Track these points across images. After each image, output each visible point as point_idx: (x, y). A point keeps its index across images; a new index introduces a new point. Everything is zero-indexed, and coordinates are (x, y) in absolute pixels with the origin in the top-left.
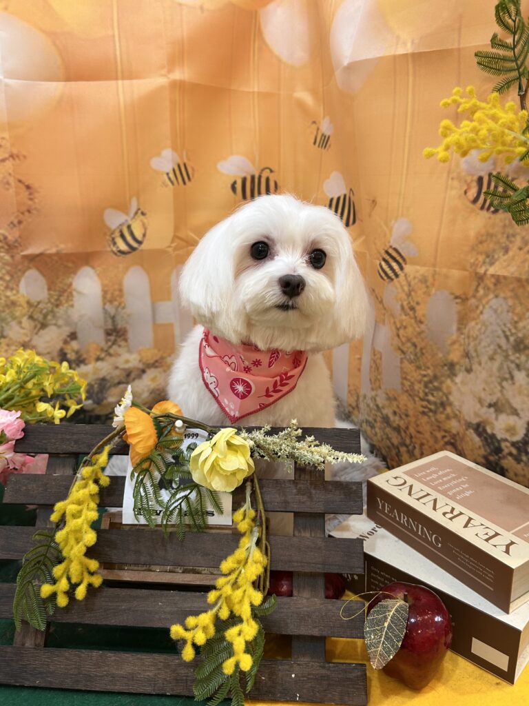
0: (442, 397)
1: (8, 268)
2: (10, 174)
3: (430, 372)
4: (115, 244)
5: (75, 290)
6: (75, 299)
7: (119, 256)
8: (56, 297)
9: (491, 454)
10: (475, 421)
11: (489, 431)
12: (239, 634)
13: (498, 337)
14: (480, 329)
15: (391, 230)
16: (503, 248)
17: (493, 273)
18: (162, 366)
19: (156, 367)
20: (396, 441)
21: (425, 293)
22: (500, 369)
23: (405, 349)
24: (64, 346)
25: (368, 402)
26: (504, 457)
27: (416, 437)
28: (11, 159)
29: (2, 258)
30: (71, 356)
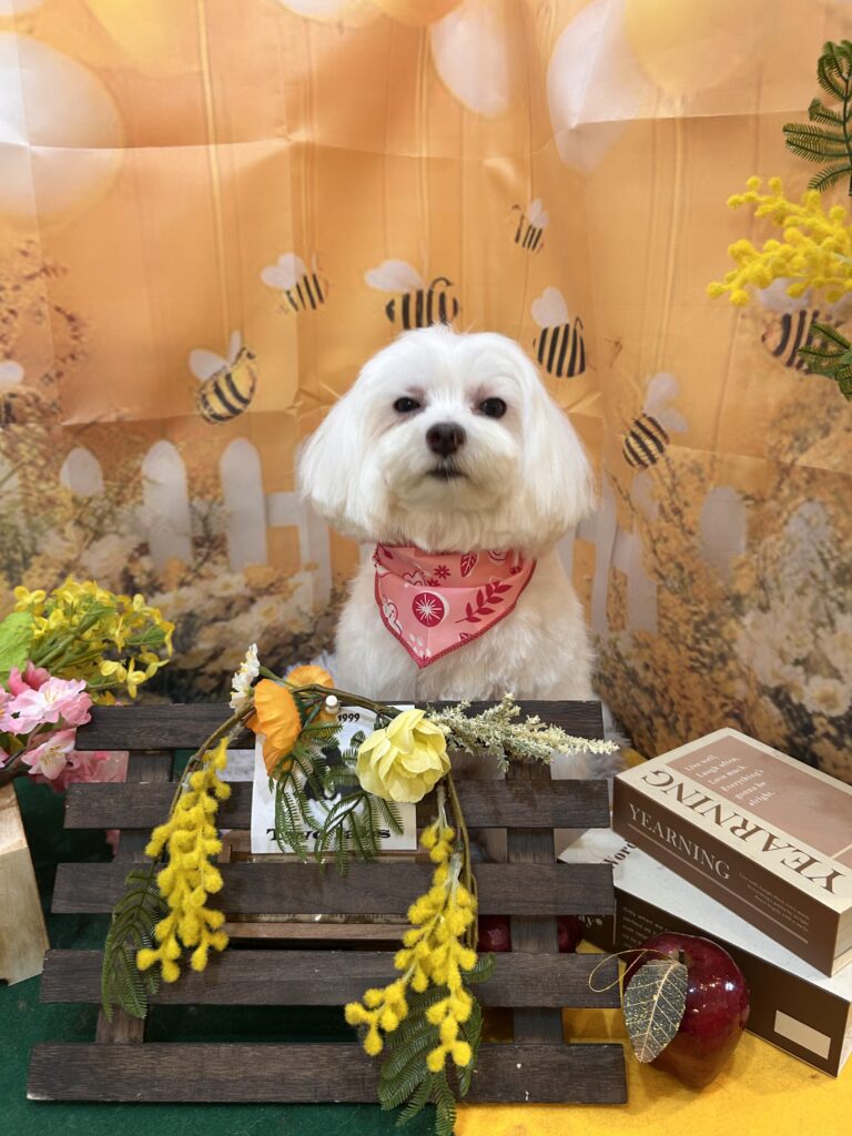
0: (722, 646)
1: (42, 446)
2: (42, 299)
3: (704, 608)
4: (206, 404)
5: (145, 478)
6: (146, 492)
7: (213, 423)
8: (116, 490)
9: (796, 734)
10: (773, 684)
11: (795, 700)
12: (447, 1014)
13: (812, 561)
14: (783, 548)
15: (644, 391)
16: (821, 427)
17: (805, 464)
18: (281, 592)
19: (272, 594)
20: (646, 708)
21: (697, 489)
22: (814, 608)
23: (664, 573)
24: (130, 565)
25: (604, 648)
26: (818, 740)
27: (679, 704)
28: (43, 275)
29: (32, 431)
30: (141, 580)
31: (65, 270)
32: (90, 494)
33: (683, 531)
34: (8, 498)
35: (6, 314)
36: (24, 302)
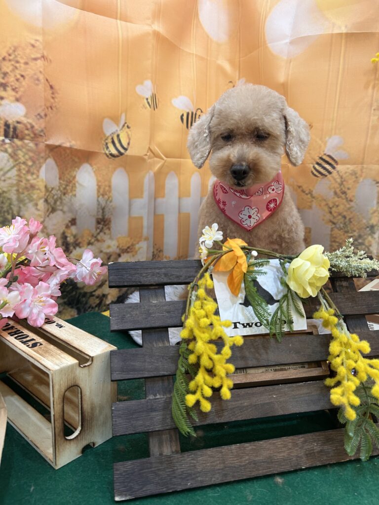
1: (31, 154)
5: (77, 182)
6: (77, 190)
7: (110, 158)
8: (64, 186)
18: (132, 252)
21: (354, 182)
23: (335, 221)
24: (66, 230)
28: (43, 59)
29: (27, 145)
30: (70, 239)
31: (50, 61)
32: (53, 187)
33: (347, 201)
34: (9, 181)
35: (19, 76)
36: (29, 72)
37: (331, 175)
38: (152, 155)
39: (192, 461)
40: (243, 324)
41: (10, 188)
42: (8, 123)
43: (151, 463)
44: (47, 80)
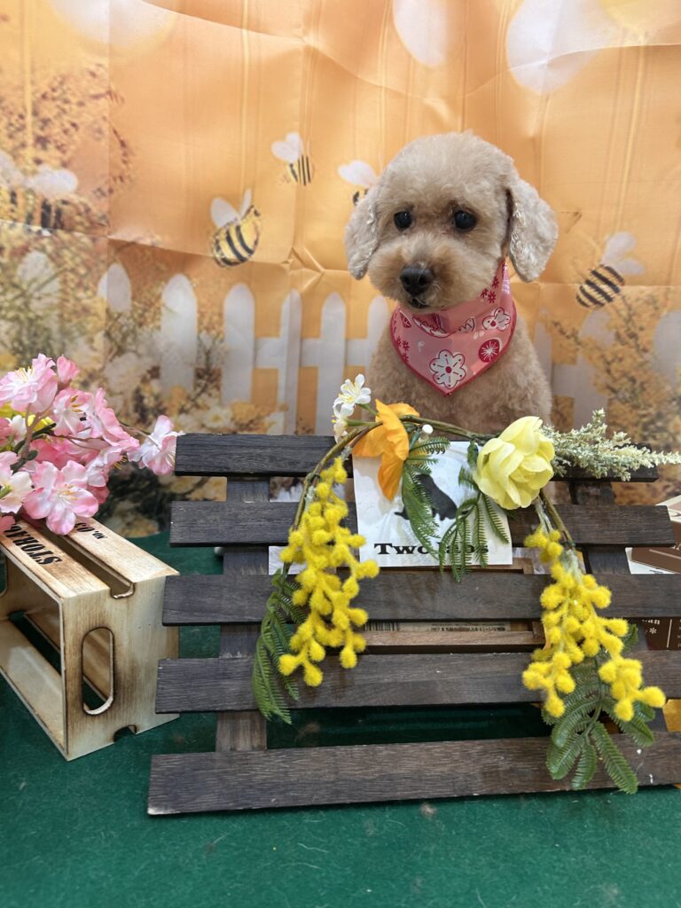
0: (667, 439)
1: (85, 256)
2: (104, 118)
3: (652, 411)
4: (219, 248)
5: (164, 305)
6: (163, 318)
7: (223, 266)
8: (140, 311)
18: (257, 428)
21: (652, 316)
23: (616, 387)
24: (142, 386)
28: (108, 96)
29: (78, 240)
30: (149, 402)
31: (123, 100)
32: (120, 310)
33: (638, 350)
34: (47, 300)
35: (68, 126)
36: (86, 118)
37: (611, 303)
38: (298, 262)
39: (282, 765)
40: (397, 548)
41: (48, 312)
42: (47, 203)
43: (213, 761)
44: (115, 132)
